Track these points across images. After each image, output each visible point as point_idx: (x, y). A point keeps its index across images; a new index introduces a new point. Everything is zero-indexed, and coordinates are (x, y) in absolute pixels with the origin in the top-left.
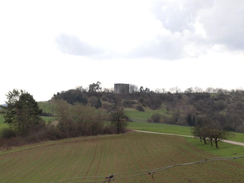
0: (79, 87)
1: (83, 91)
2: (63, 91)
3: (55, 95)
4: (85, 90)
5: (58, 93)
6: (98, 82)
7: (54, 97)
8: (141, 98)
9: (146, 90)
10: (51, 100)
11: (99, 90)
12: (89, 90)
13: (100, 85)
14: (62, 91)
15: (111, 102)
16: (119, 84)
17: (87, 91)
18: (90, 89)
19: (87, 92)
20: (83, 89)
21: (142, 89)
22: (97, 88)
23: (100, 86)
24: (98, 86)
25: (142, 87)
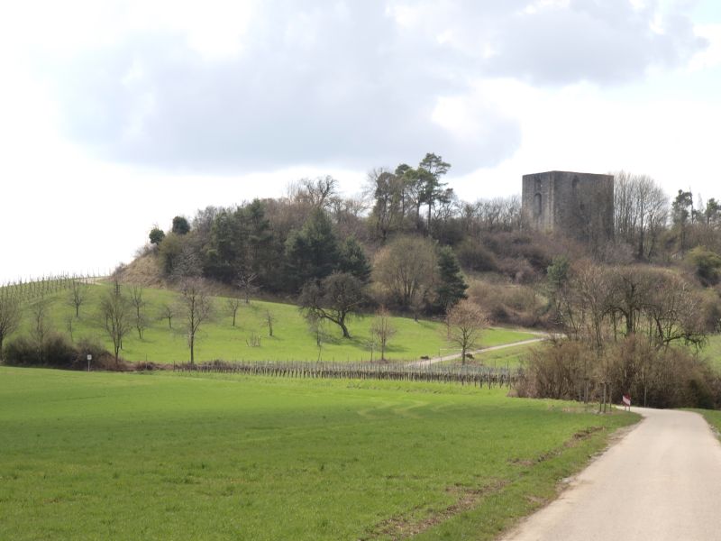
0: (315, 186)
1: (339, 214)
2: (210, 210)
3: (156, 236)
4: (350, 204)
5: (180, 224)
6: (430, 158)
7: (151, 246)
8: (697, 251)
9: (709, 213)
10: (133, 265)
11: (438, 205)
12: (377, 210)
13: (442, 179)
14: (203, 209)
15: (519, 275)
16: (557, 177)
17: (365, 214)
18: (381, 203)
19: (360, 222)
20: (337, 201)
21: (689, 209)
22: (427, 197)
23: (445, 181)
24: (432, 180)
25: (684, 198)
